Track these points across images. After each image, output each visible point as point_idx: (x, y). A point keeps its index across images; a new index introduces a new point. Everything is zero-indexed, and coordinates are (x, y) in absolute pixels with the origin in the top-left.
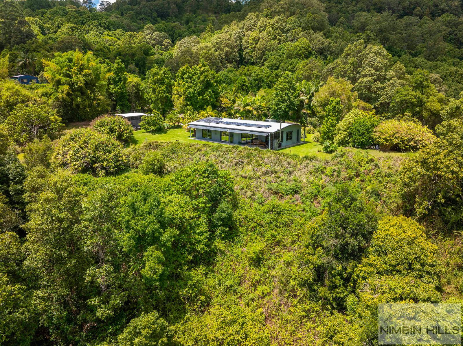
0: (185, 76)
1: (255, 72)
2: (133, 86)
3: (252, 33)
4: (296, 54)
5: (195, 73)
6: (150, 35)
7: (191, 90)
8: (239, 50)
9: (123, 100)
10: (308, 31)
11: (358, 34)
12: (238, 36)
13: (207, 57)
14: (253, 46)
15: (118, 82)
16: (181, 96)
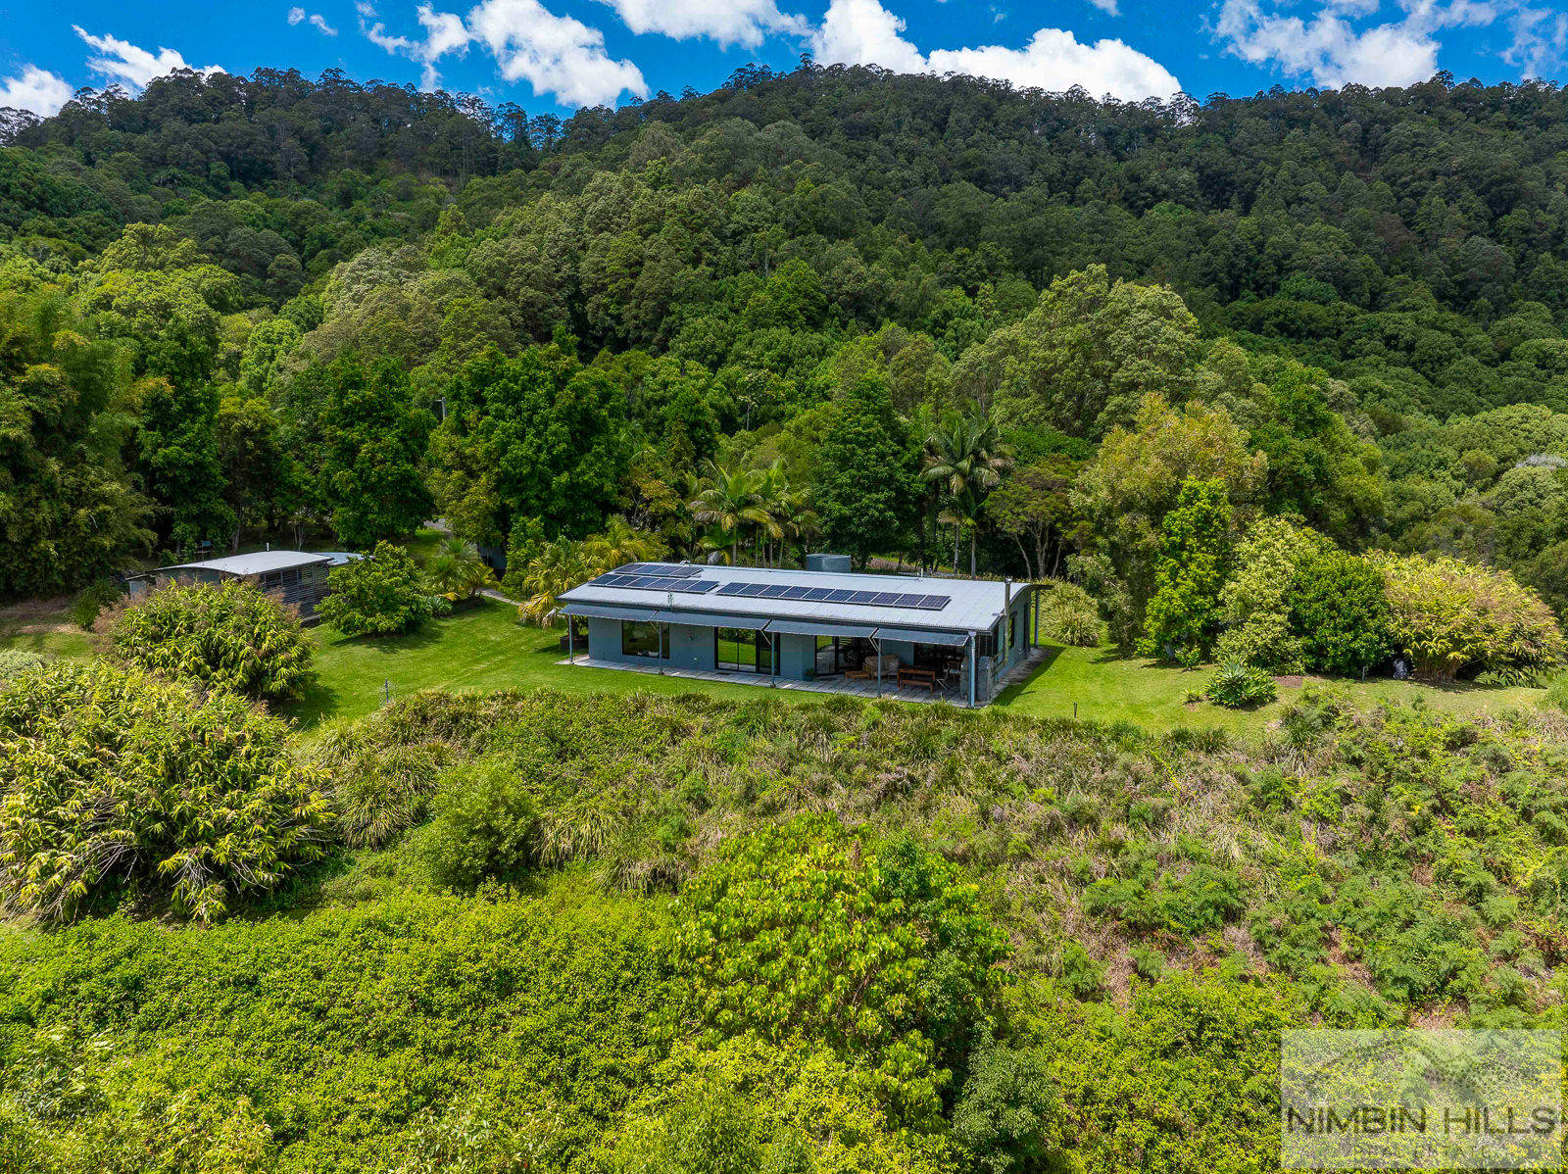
0: (489, 392)
1: (654, 375)
3: (616, 241)
4: (778, 313)
5: (533, 380)
6: (216, 239)
8: (570, 297)
10: (807, 239)
11: (958, 251)
12: (564, 251)
13: (470, 320)
14: (622, 283)
15: (182, 416)
16: (472, 475)
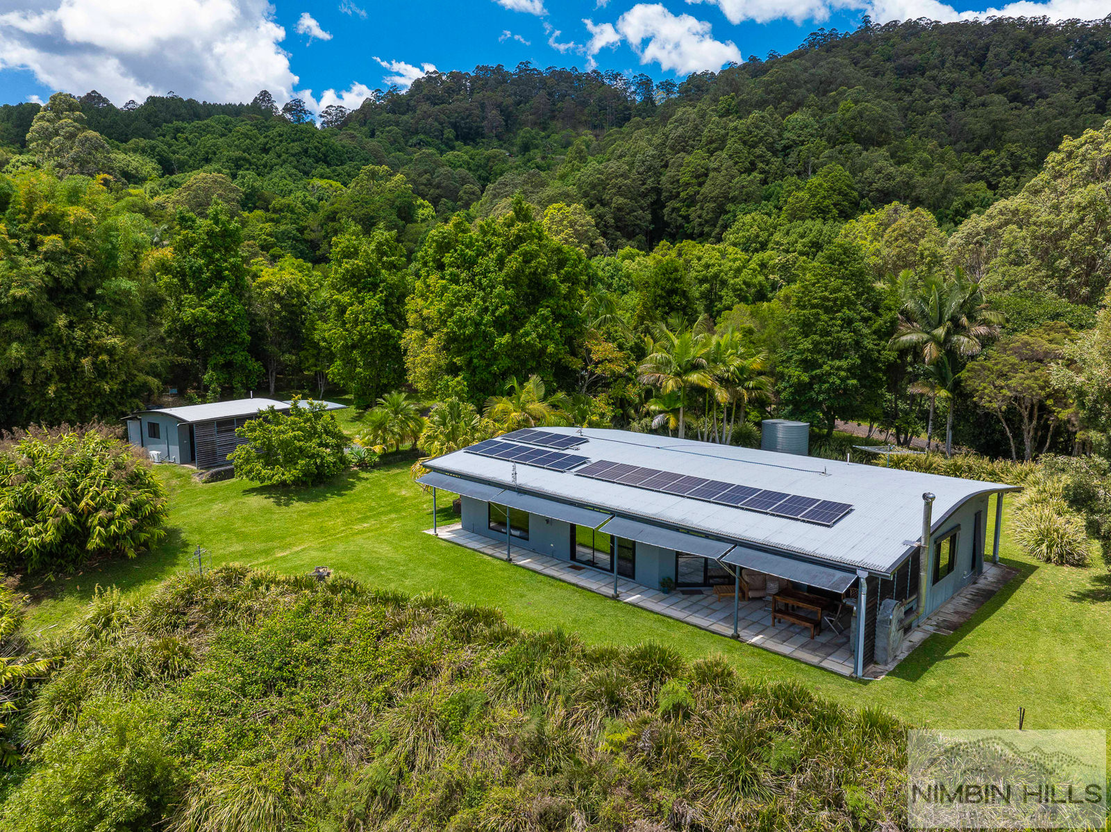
0: (447, 259)
1: (699, 259)
2: (278, 298)
3: (688, 158)
4: (815, 208)
5: (490, 246)
6: (427, 176)
7: (470, 311)
8: (652, 204)
9: (228, 350)
10: (846, 147)
11: (984, 153)
12: (649, 169)
13: (562, 220)
14: (691, 191)
